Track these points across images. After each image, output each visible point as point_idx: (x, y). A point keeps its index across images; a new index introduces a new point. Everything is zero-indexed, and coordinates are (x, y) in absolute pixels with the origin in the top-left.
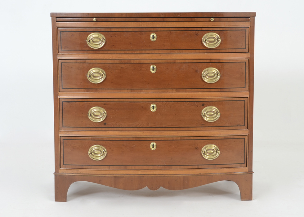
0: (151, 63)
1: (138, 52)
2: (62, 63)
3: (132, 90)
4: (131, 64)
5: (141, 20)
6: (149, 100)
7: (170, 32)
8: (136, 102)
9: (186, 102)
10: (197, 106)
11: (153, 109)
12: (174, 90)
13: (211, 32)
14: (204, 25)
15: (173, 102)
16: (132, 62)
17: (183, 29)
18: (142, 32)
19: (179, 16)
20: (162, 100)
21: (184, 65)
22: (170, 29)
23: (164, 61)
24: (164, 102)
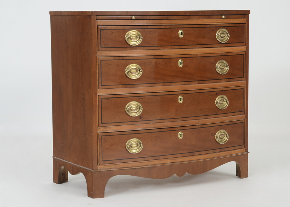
0: (179, 58)
1: (169, 47)
2: (101, 60)
3: (164, 83)
4: (163, 59)
5: (171, 17)
6: (177, 93)
7: (193, 28)
8: (167, 95)
9: (204, 92)
10: (212, 96)
11: (181, 100)
12: (196, 82)
13: (222, 28)
14: (217, 22)
15: (196, 93)
16: (164, 57)
17: (202, 26)
18: (172, 29)
19: (200, 14)
20: (187, 92)
21: (204, 58)
22: (194, 26)
23: (188, 56)
24: (189, 93)
